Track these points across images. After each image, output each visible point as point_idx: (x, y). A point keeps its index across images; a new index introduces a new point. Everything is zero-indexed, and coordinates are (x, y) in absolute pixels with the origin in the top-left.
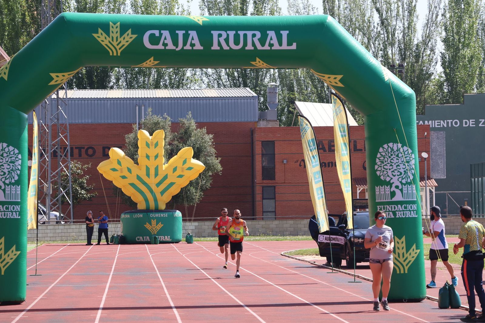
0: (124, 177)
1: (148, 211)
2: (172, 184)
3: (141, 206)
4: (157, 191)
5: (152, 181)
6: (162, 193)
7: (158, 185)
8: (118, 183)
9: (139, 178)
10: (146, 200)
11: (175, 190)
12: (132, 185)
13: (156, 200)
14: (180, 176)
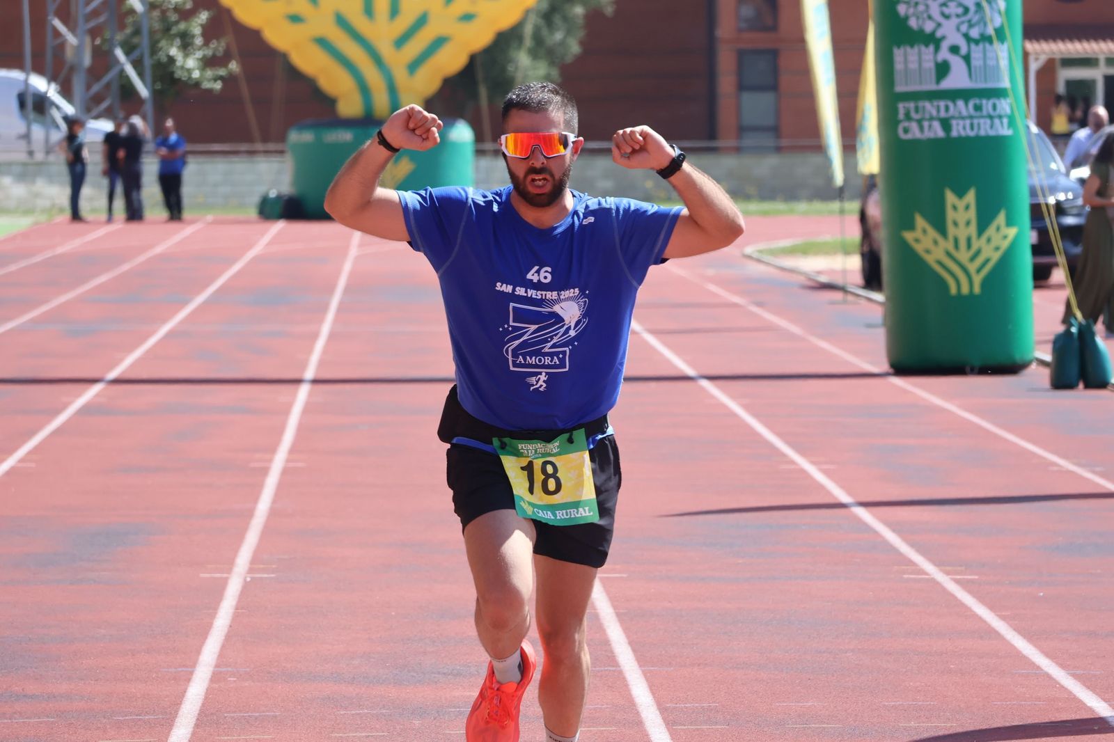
0: (295, 19)
1: (368, 121)
2: (440, 42)
3: (350, 106)
4: (397, 60)
5: (382, 32)
6: (413, 66)
7: (401, 42)
8: (279, 36)
9: (342, 22)
10: (364, 89)
11: (451, 61)
12: (322, 42)
13: (392, 89)
14: (467, 17)
